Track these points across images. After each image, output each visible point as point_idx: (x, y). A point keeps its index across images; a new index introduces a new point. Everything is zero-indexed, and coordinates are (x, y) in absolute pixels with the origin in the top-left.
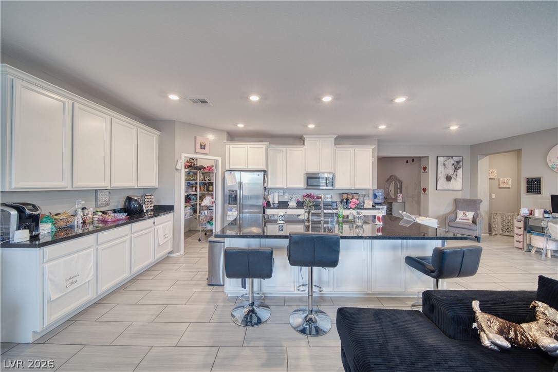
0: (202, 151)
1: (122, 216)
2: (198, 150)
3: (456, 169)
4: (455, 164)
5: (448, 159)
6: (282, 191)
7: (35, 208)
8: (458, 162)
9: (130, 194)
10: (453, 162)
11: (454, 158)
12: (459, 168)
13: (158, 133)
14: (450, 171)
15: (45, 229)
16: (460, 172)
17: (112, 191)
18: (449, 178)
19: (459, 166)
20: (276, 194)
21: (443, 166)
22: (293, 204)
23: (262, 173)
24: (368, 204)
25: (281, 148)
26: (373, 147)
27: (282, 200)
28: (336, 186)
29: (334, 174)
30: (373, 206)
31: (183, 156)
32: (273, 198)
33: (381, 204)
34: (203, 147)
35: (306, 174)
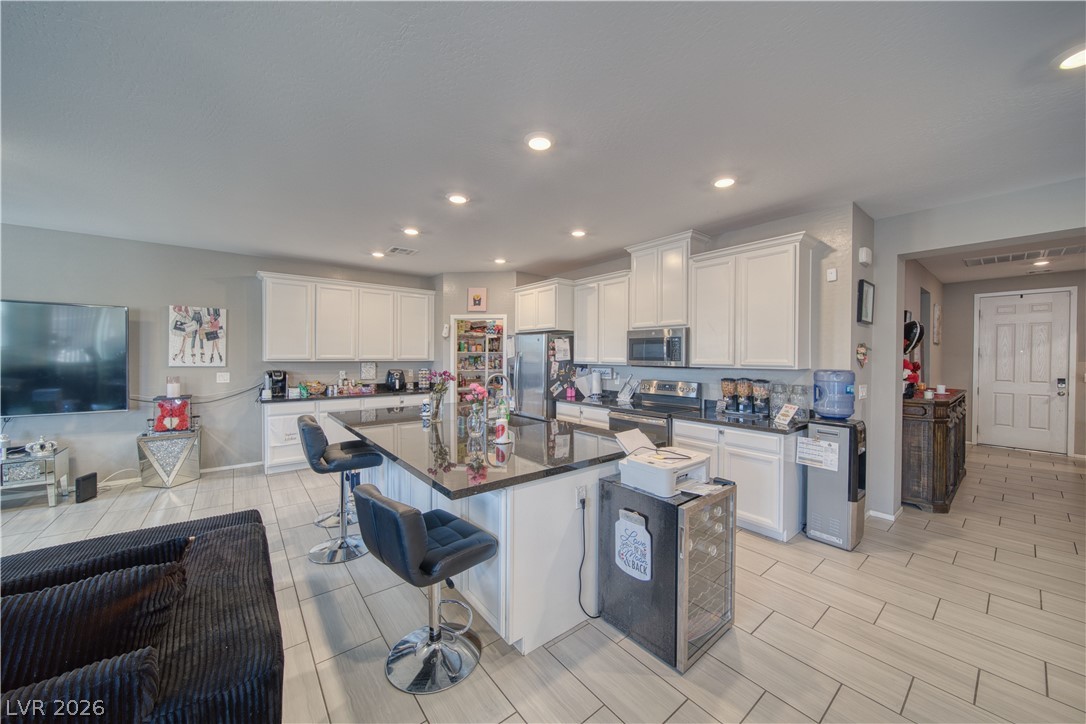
0: (477, 308)
1: (375, 390)
2: (472, 307)
6: (608, 371)
7: (284, 374)
9: (393, 367)
13: (432, 292)
15: (291, 393)
20: (595, 376)
22: (625, 397)
23: (544, 336)
24: (784, 416)
25: (592, 283)
26: (799, 236)
27: (609, 388)
28: (694, 361)
29: (688, 331)
30: (793, 422)
31: (453, 317)
32: (589, 384)
33: (841, 420)
34: (477, 302)
35: (629, 332)
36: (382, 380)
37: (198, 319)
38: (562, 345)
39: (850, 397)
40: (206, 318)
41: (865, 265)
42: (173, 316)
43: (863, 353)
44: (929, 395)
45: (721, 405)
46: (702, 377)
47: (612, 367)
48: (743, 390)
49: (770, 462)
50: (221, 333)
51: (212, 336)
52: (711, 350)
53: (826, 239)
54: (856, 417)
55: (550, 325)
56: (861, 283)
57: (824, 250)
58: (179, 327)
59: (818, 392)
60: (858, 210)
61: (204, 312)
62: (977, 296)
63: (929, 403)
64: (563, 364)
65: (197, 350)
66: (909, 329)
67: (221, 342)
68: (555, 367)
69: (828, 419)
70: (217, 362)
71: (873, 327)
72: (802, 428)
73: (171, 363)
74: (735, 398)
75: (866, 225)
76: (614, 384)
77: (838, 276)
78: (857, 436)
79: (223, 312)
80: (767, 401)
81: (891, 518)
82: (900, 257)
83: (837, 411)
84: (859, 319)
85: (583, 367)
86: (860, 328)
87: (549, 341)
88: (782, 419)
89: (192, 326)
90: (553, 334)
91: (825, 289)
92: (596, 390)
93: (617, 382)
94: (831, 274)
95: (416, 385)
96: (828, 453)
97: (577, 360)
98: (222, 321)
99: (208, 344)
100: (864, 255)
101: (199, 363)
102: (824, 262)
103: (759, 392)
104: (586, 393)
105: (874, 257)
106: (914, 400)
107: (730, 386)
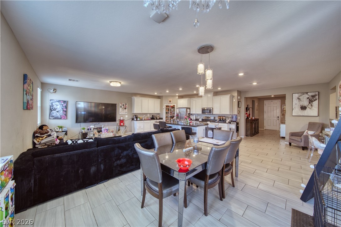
0: (170, 103)
1: (150, 119)
2: (169, 103)
3: (311, 101)
4: (311, 98)
5: (303, 95)
6: (197, 115)
7: (137, 116)
8: (313, 96)
9: (153, 114)
10: (308, 97)
11: (309, 93)
12: (315, 100)
13: (160, 99)
14: (305, 103)
15: (138, 119)
16: (315, 103)
17: (150, 114)
18: (303, 108)
19: (314, 99)
20: (194, 116)
21: (298, 100)
22: (200, 120)
23: (185, 109)
24: (228, 121)
25: (194, 99)
26: (230, 95)
27: (197, 118)
28: (214, 113)
29: (213, 108)
30: (229, 122)
31: (165, 105)
32: (193, 117)
33: (235, 121)
34: (170, 102)
35: (202, 108)
36: (151, 117)
37: (123, 105)
38: (188, 110)
39: (236, 118)
40: (125, 105)
41: (239, 99)
42: (120, 105)
43: (239, 112)
44: (250, 119)
45: (218, 120)
46: (215, 116)
47: (198, 114)
48: (221, 118)
49: (225, 128)
50: (127, 108)
51: (125, 108)
52: (216, 112)
53: (234, 95)
54: (238, 121)
55: (186, 107)
56: (239, 102)
57: (233, 97)
58: (121, 107)
59: (232, 117)
60: (238, 91)
61: (124, 104)
62: (265, 101)
63: (250, 120)
64: (189, 114)
65: (123, 111)
66: (247, 108)
67: (127, 110)
68: (187, 114)
69: (234, 121)
70: (126, 113)
71: (241, 108)
72: (230, 123)
73: (120, 114)
74: (220, 119)
75: (240, 93)
76: (198, 117)
77: (235, 101)
78: (237, 124)
79: (127, 104)
80: (225, 119)
81: (243, 137)
82: (245, 98)
83: (235, 120)
84: (238, 107)
85: (192, 114)
86: (239, 108)
87: (186, 109)
88: (227, 122)
89: (123, 107)
90: (187, 108)
91: (233, 103)
92: (195, 119)
93: (199, 117)
94: (234, 100)
95: (157, 118)
96: (233, 126)
97: (191, 113)
98: (127, 106)
99: (125, 110)
100: (239, 98)
101: (124, 114)
102: (233, 98)
103: (224, 118)
104: (193, 119)
105: (241, 97)
106: (248, 119)
107: (219, 117)
